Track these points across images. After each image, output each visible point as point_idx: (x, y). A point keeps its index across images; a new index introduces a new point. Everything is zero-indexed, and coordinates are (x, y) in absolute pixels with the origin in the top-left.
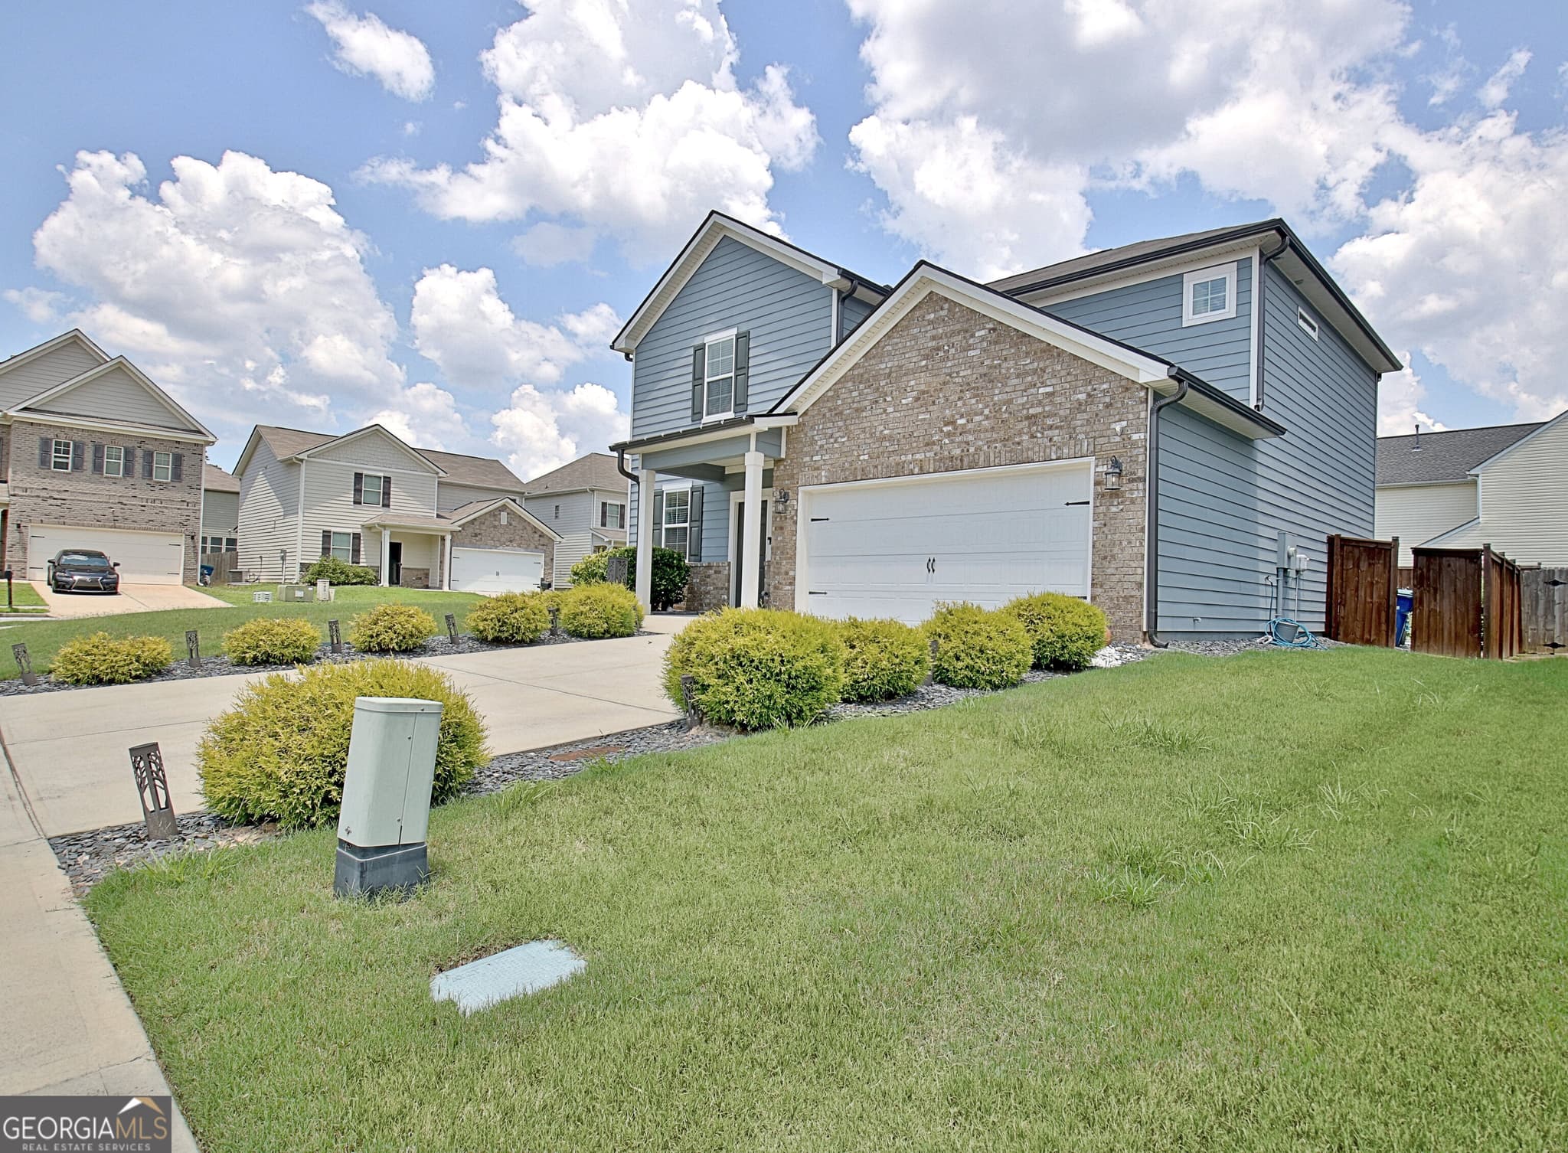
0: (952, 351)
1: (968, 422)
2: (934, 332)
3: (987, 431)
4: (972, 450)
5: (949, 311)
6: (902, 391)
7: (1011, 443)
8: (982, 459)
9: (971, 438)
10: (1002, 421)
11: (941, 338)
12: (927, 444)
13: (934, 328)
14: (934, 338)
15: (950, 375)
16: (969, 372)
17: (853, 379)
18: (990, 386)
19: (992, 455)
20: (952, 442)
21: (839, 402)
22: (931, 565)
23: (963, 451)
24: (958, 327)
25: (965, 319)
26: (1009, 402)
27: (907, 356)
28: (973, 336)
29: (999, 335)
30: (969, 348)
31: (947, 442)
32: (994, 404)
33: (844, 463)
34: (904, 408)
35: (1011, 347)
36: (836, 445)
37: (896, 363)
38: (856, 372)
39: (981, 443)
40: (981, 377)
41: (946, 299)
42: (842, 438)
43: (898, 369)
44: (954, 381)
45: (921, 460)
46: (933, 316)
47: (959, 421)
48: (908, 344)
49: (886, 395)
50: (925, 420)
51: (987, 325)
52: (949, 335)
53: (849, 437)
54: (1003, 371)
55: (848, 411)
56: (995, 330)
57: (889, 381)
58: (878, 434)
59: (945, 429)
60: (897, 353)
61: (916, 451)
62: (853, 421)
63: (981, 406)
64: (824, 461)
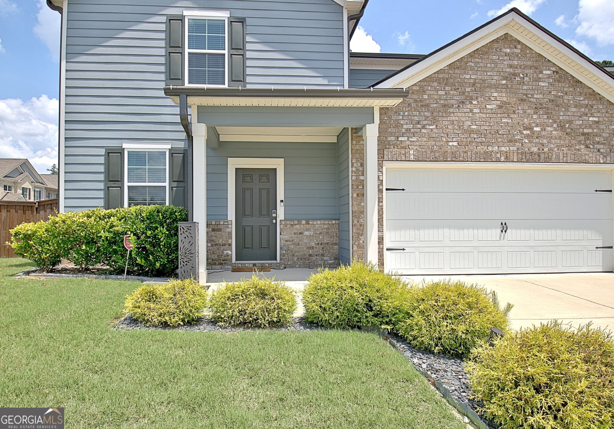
0: (526, 79)
1: (542, 130)
2: (511, 62)
3: (556, 139)
4: (546, 149)
5: (521, 51)
6: (487, 98)
7: (573, 149)
8: (554, 156)
9: (545, 141)
10: (567, 134)
11: (517, 68)
12: (510, 141)
13: (510, 59)
14: (511, 66)
15: (526, 95)
16: (541, 96)
17: (438, 80)
18: (557, 109)
19: (561, 155)
20: (530, 142)
21: (426, 97)
22: (504, 228)
23: (539, 149)
24: (530, 63)
25: (534, 59)
26: (570, 122)
27: (489, 74)
28: (541, 72)
29: (560, 77)
30: (539, 80)
31: (527, 141)
32: (560, 122)
33: (433, 146)
34: (489, 111)
35: (569, 87)
36: (423, 131)
37: (480, 77)
38: (441, 76)
39: (552, 146)
40: (550, 101)
41: (519, 42)
42: (429, 125)
43: (481, 81)
44: (530, 100)
45: (506, 152)
46: (508, 50)
47: (536, 129)
48: (489, 65)
49: (472, 99)
50: (508, 123)
51: (551, 69)
52: (522, 67)
53: (437, 126)
54: (566, 101)
55: (435, 105)
56: (557, 72)
57: (473, 89)
58: (466, 127)
59: (525, 132)
60: (480, 69)
61: (501, 144)
62: (441, 114)
63: (551, 121)
64: (411, 141)
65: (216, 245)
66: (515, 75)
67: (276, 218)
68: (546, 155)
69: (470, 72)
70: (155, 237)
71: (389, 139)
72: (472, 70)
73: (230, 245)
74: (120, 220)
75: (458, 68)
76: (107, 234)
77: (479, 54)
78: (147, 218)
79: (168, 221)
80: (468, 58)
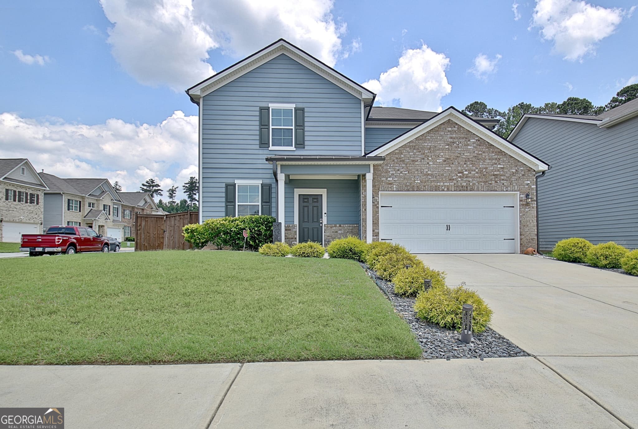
0: (460, 145)
1: (469, 173)
2: (451, 136)
3: (477, 178)
5: (458, 129)
6: (437, 156)
7: (487, 183)
8: (476, 188)
9: (470, 179)
10: (484, 175)
11: (455, 139)
12: (450, 180)
13: (451, 134)
14: (451, 138)
15: (460, 154)
16: (469, 154)
17: (410, 147)
18: (478, 161)
19: (480, 187)
20: (462, 180)
21: (403, 156)
22: (448, 228)
23: (467, 184)
24: (462, 136)
25: (465, 134)
26: (486, 168)
27: (438, 142)
28: (469, 141)
29: (481, 143)
30: (468, 145)
31: (460, 179)
32: (480, 168)
33: (407, 183)
34: (438, 163)
35: (486, 148)
36: (401, 174)
37: (433, 144)
38: (411, 144)
39: (475, 182)
40: (474, 157)
41: (457, 124)
42: (404, 171)
43: (434, 147)
44: (462, 156)
45: (448, 186)
46: (450, 129)
47: (465, 173)
48: (439, 138)
49: (429, 157)
50: (449, 170)
51: (475, 138)
52: (458, 138)
53: (409, 172)
54: (483, 157)
55: (408, 161)
56: (479, 140)
57: (429, 151)
58: (425, 173)
59: (459, 174)
60: (433, 140)
61: (445, 181)
62: (411, 165)
63: (474, 168)
64: (394, 180)
65: (288, 238)
66: (454, 143)
67: (322, 223)
68: (471, 187)
69: (428, 142)
70: (259, 231)
71: (382, 179)
72: (428, 141)
73: (296, 238)
74: (241, 222)
75: (421, 140)
76: (235, 229)
77: (433, 132)
78: (255, 221)
79: (265, 223)
80: (427, 134)
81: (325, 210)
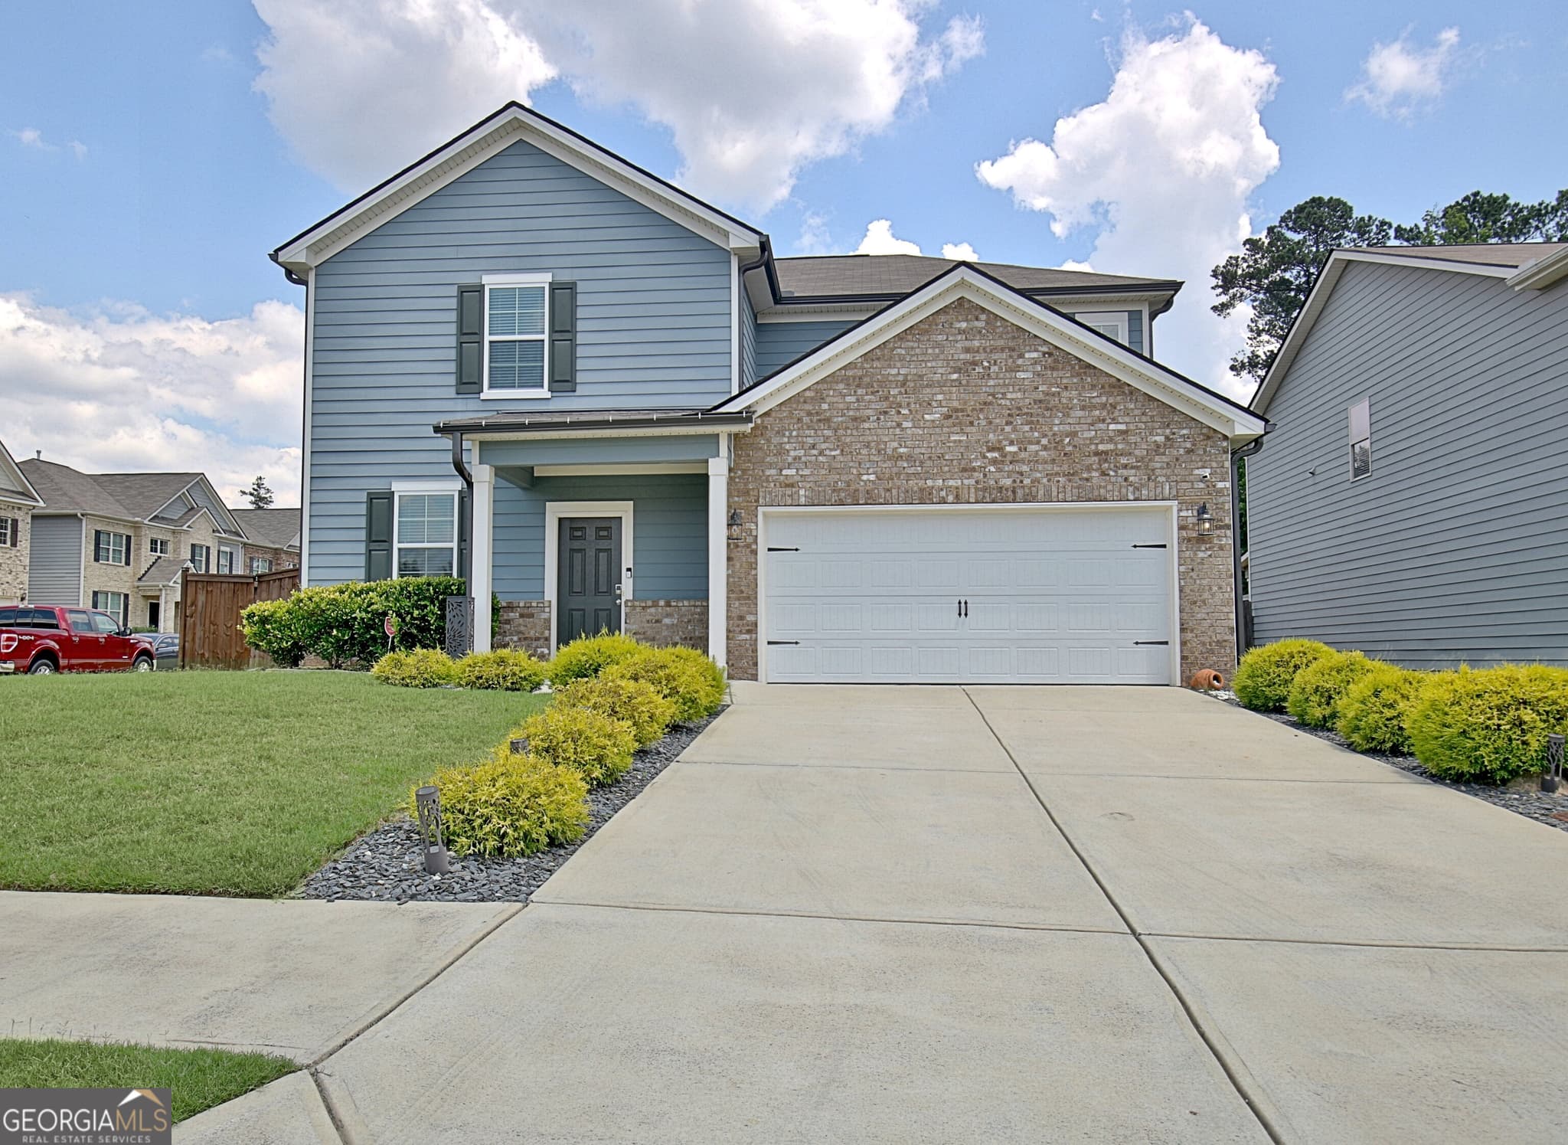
0: (995, 369)
1: (1020, 449)
2: (968, 344)
3: (1046, 463)
5: (987, 323)
6: (925, 404)
7: (1077, 478)
8: (1041, 492)
9: (1025, 468)
10: (1065, 454)
11: (978, 352)
12: (964, 470)
13: (966, 339)
14: (967, 350)
15: (993, 395)
16: (1019, 395)
17: (846, 380)
18: (1048, 414)
19: (1054, 489)
20: (999, 470)
21: (825, 406)
22: (963, 610)
23: (1014, 481)
24: (1001, 343)
25: (1010, 336)
26: (1073, 435)
27: (929, 365)
28: (1021, 356)
29: (1056, 361)
30: (1017, 369)
31: (992, 469)
32: (1054, 435)
33: (837, 482)
34: (928, 424)
35: (1072, 376)
36: (821, 458)
37: (914, 371)
38: (850, 373)
39: (1039, 475)
40: (1035, 403)
41: (983, 310)
42: (831, 450)
43: (916, 378)
44: (999, 402)
45: (957, 488)
46: (964, 325)
47: (1008, 449)
48: (930, 351)
49: (900, 407)
50: (960, 441)
51: (1040, 348)
52: (988, 350)
53: (842, 451)
54: (1064, 401)
55: (840, 419)
56: (1050, 354)
57: (903, 390)
58: (889, 451)
59: (989, 455)
60: (915, 358)
61: (948, 475)
62: (849, 432)
63: (1036, 434)
64: (802, 476)
65: (525, 639)
66: (974, 363)
67: (620, 597)
68: (1027, 491)
69: (898, 365)
70: (423, 618)
71: (768, 473)
72: (900, 360)
73: (547, 639)
74: (381, 596)
75: (878, 359)
76: (364, 615)
77: (914, 335)
78: (415, 593)
79: (441, 597)
80: (895, 342)
81: (627, 560)
